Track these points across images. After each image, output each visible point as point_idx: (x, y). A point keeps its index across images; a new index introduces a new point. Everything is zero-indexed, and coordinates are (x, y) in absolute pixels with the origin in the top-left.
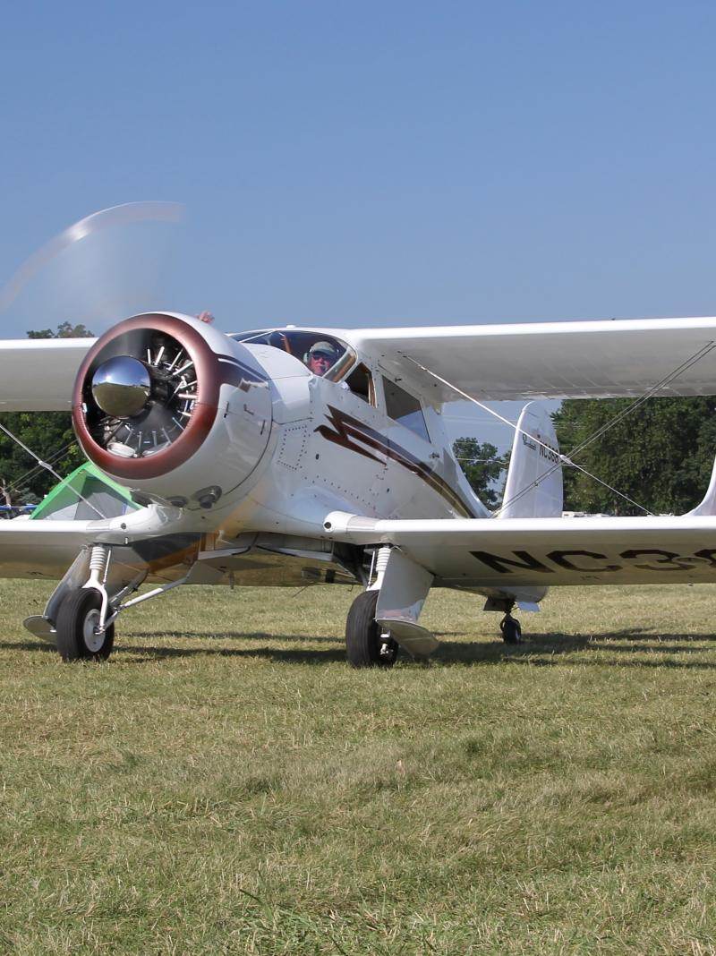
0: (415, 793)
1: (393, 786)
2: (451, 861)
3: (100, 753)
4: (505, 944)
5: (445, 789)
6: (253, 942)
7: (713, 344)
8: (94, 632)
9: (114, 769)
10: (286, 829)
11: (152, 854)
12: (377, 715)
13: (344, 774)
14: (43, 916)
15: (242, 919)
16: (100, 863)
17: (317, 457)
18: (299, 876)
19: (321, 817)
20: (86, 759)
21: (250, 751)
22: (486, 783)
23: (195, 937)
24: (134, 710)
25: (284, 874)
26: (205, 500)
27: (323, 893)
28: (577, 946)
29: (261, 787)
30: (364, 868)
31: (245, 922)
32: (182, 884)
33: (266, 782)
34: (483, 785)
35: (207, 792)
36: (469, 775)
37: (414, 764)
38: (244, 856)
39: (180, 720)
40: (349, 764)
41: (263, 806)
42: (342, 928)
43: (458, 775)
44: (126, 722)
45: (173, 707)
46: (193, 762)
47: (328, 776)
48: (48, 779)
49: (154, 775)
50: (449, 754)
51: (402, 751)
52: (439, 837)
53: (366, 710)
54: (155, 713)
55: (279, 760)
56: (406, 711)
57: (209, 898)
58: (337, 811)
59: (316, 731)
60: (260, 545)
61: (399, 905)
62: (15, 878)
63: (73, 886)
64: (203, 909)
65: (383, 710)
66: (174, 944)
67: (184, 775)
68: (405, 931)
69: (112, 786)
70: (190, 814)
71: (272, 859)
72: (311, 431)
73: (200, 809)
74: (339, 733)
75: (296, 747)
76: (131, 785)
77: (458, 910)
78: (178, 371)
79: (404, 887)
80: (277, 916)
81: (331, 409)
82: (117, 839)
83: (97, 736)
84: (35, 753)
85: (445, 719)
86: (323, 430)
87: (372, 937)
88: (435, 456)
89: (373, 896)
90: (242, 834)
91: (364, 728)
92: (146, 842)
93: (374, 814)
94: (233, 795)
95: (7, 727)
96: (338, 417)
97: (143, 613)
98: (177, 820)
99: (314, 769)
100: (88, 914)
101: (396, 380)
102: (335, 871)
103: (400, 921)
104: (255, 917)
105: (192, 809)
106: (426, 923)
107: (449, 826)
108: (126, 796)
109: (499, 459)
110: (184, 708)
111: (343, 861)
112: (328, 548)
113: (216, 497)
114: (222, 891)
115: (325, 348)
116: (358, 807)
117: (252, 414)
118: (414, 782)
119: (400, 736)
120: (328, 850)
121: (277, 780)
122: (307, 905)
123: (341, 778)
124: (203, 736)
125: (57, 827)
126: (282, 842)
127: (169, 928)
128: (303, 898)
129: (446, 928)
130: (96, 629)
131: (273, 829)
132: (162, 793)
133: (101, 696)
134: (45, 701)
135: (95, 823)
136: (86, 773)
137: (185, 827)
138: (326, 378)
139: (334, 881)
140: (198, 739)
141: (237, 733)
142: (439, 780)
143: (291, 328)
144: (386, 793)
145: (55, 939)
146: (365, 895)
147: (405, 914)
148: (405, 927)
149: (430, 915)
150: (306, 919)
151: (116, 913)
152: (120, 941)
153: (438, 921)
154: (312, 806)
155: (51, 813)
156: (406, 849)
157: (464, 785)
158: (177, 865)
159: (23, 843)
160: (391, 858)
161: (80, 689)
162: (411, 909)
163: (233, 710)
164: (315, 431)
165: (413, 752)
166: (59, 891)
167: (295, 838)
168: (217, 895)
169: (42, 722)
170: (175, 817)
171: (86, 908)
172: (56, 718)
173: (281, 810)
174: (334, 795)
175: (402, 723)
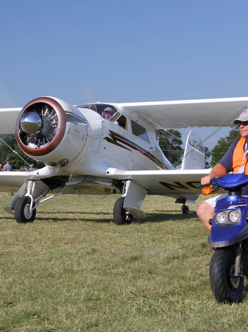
0: (185, 260)
1: (178, 258)
2: (197, 282)
3: (83, 248)
4: (216, 309)
5: (195, 259)
6: (134, 308)
7: (246, 107)
8: (28, 212)
9: (88, 253)
10: (144, 272)
11: (101, 281)
12: (172, 235)
13: (162, 254)
14: (67, 301)
15: (131, 301)
16: (84, 283)
17: (105, 148)
18: (149, 287)
19: (155, 268)
20: (79, 250)
21: (131, 247)
22: (208, 256)
23: (116, 307)
24: (94, 234)
25: (144, 287)
26: (62, 164)
27: (157, 292)
28: (240, 309)
29: (135, 259)
30: (169, 284)
31: (132, 302)
32: (111, 290)
33: (137, 257)
34: (207, 257)
35: (118, 261)
36: (203, 254)
37: (185, 251)
38: (130, 281)
39: (109, 237)
40: (164, 251)
41: (136, 265)
42: (163, 304)
43: (199, 254)
44: (92, 239)
45: (106, 233)
46: (113, 251)
47: (157, 255)
48: (67, 257)
49: (101, 255)
50: (196, 247)
51: (180, 246)
52: (194, 274)
53: (169, 234)
54: (101, 235)
55: (141, 250)
56: (181, 233)
57: (120, 294)
58: (160, 266)
59: (153, 240)
60: (87, 180)
61: (181, 296)
62: (58, 288)
63: (76, 291)
64: (118, 298)
65: (174, 233)
66: (109, 309)
67: (111, 255)
68: (183, 305)
69: (87, 259)
70: (113, 268)
71: (140, 282)
72: (102, 139)
73: (115, 266)
74: (160, 241)
75: (146, 246)
76: (94, 258)
77: (200, 298)
78: (52, 117)
79: (182, 290)
80: (142, 300)
81: (110, 131)
82: (90, 276)
83: (82, 243)
84: (63, 248)
85: (194, 236)
86: (107, 139)
87: (173, 307)
88: (151, 148)
89: (173, 294)
90: (130, 274)
91: (168, 239)
92: (99, 276)
93: (172, 267)
94: (126, 261)
95: (54, 240)
96: (113, 134)
97: (96, 203)
98: (109, 269)
99: (152, 253)
100: (81, 300)
101: (136, 121)
102: (160, 285)
103: (182, 301)
104: (135, 301)
105: (114, 266)
106: (190, 302)
107: (196, 271)
108: (92, 262)
109: (209, 152)
110: (110, 234)
111: (163, 282)
112: (110, 181)
113: (67, 162)
114: (124, 292)
115: (109, 110)
116: (167, 264)
117: (79, 133)
118: (185, 256)
119: (180, 242)
120: (158, 279)
121: (141, 256)
122: (151, 296)
123: (161, 255)
124: (116, 243)
125: (71, 272)
126: (143, 276)
127: (107, 304)
128: (150, 294)
129: (197, 304)
130: (29, 211)
131: (140, 272)
132: (104, 261)
133: (83, 230)
134: (65, 232)
135: (83, 271)
136: (79, 255)
137: (111, 272)
138: (109, 120)
139: (160, 288)
140: (115, 243)
141: (127, 241)
142: (193, 256)
143: (98, 103)
144: (176, 260)
145: (71, 308)
146: (170, 293)
147: (183, 299)
148: (183, 303)
149: (191, 299)
150: (151, 301)
151: (90, 299)
152: (92, 309)
153: (194, 301)
154: (152, 265)
155: (68, 268)
156: (183, 278)
157: (201, 257)
158: (109, 284)
159: (60, 277)
160: (178, 281)
161: (77, 228)
162: (185, 298)
163: (125, 234)
164: (104, 139)
165: (184, 247)
166: (72, 293)
167: (147, 275)
168: (122, 293)
169: (65, 239)
170: (108, 268)
171: (81, 298)
172: (69, 237)
173: (142, 266)
174: (159, 261)
175: (180, 237)
